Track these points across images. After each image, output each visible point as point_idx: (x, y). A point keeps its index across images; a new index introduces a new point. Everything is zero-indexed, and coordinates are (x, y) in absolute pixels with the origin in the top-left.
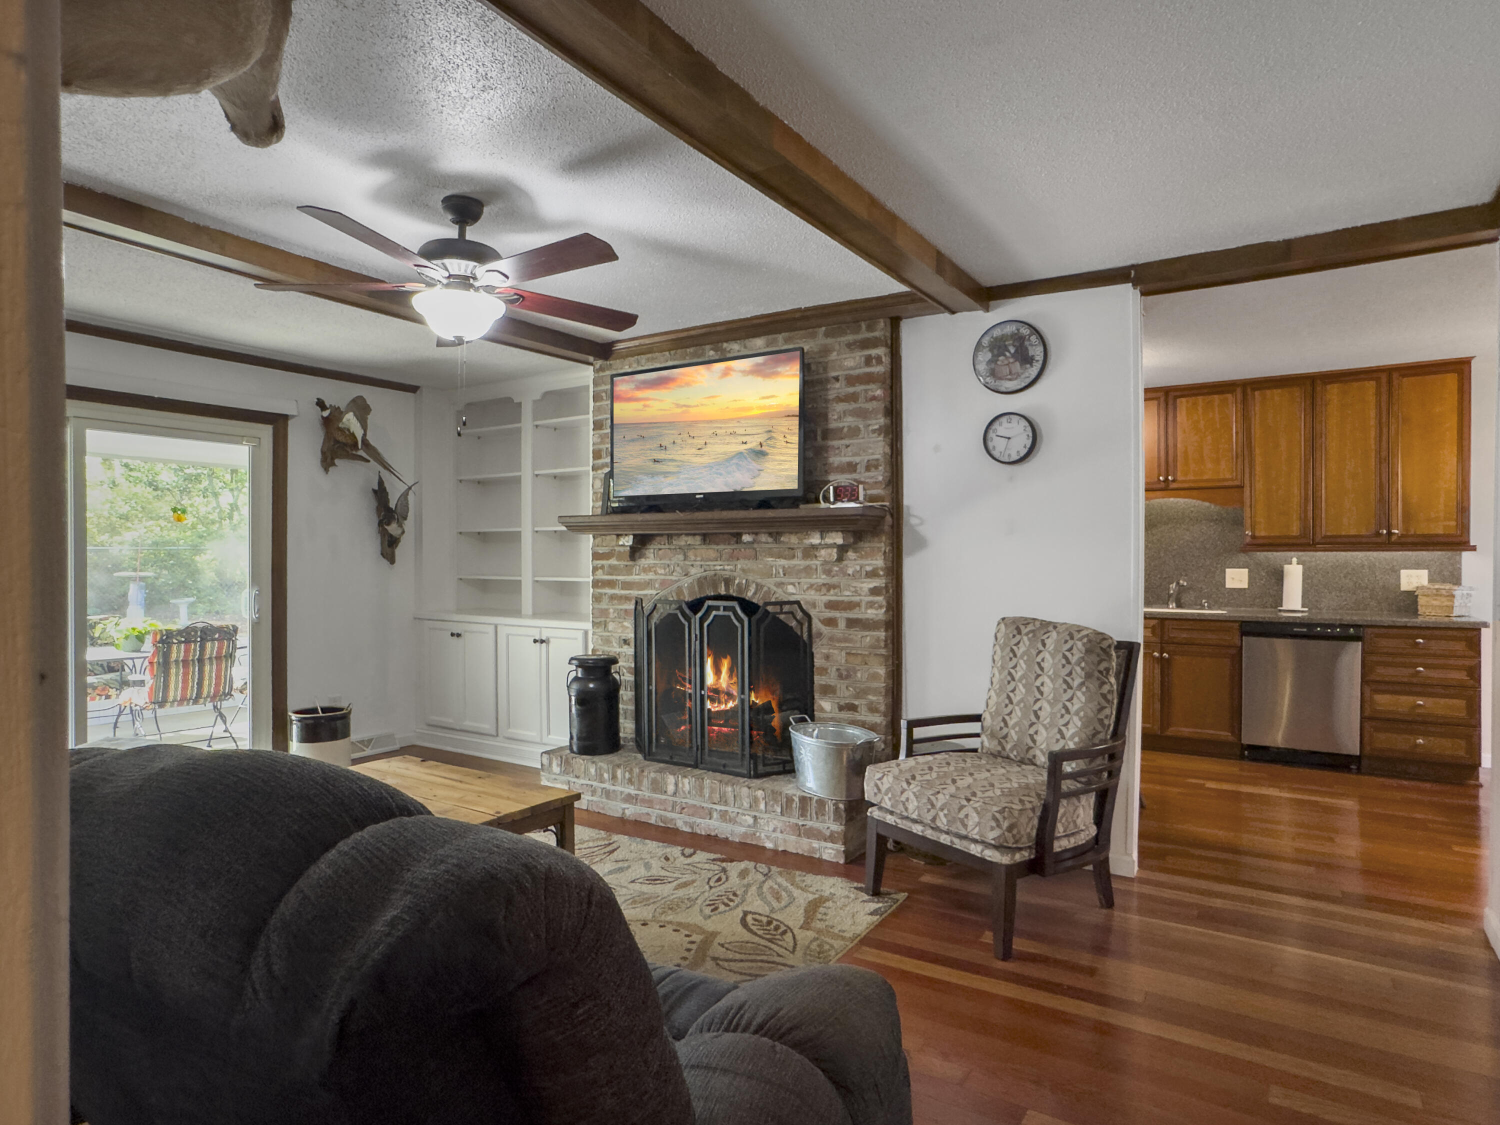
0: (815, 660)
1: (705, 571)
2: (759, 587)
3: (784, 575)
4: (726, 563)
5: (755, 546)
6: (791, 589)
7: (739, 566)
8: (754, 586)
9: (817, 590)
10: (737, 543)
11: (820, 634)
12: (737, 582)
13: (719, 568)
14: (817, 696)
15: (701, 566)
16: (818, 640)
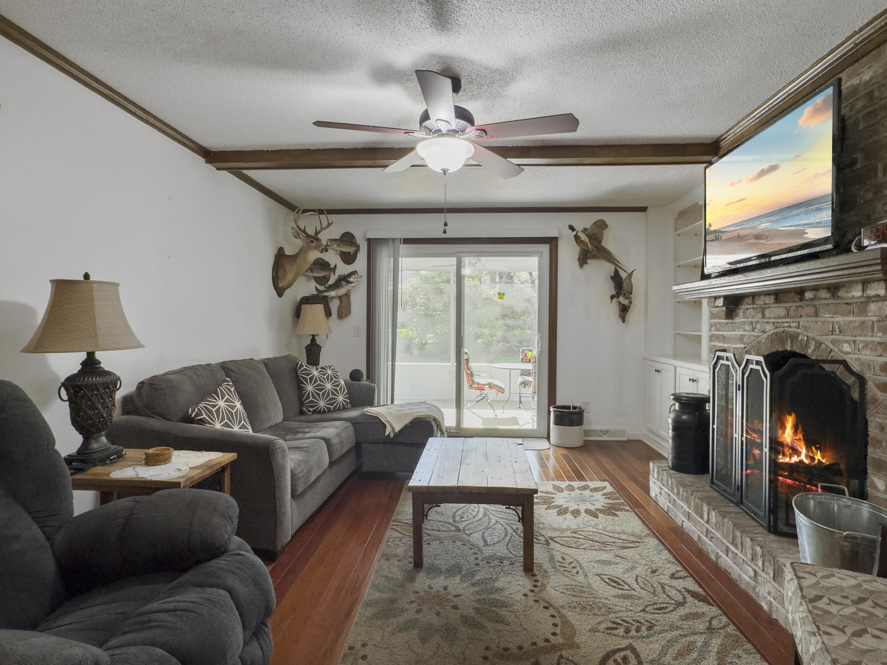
0: (869, 429)
1: (776, 328)
2: (819, 344)
3: (840, 332)
4: (791, 320)
5: (816, 302)
6: (846, 347)
7: (801, 323)
8: (814, 343)
9: (872, 350)
10: (801, 301)
11: (875, 400)
12: (800, 338)
13: (786, 325)
14: (870, 470)
15: (774, 323)
16: (872, 407)
